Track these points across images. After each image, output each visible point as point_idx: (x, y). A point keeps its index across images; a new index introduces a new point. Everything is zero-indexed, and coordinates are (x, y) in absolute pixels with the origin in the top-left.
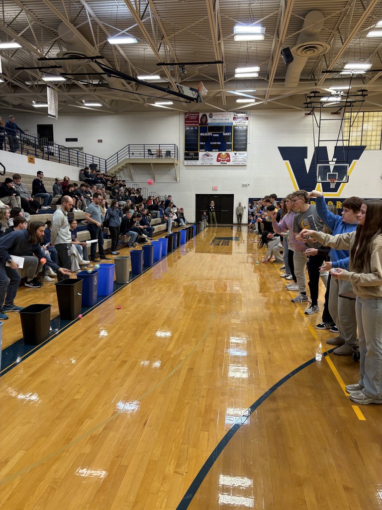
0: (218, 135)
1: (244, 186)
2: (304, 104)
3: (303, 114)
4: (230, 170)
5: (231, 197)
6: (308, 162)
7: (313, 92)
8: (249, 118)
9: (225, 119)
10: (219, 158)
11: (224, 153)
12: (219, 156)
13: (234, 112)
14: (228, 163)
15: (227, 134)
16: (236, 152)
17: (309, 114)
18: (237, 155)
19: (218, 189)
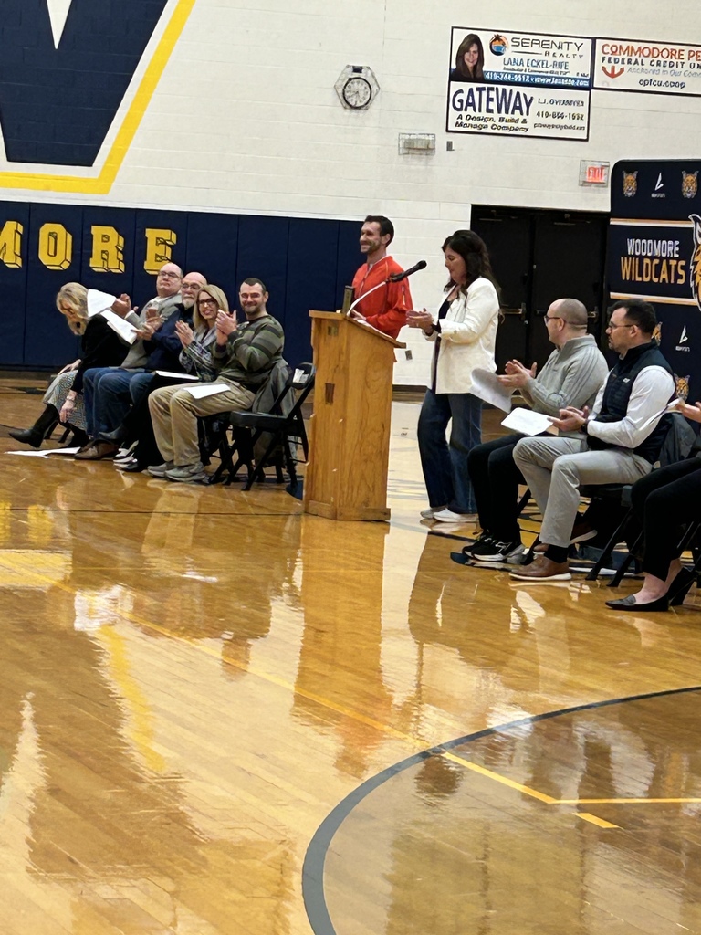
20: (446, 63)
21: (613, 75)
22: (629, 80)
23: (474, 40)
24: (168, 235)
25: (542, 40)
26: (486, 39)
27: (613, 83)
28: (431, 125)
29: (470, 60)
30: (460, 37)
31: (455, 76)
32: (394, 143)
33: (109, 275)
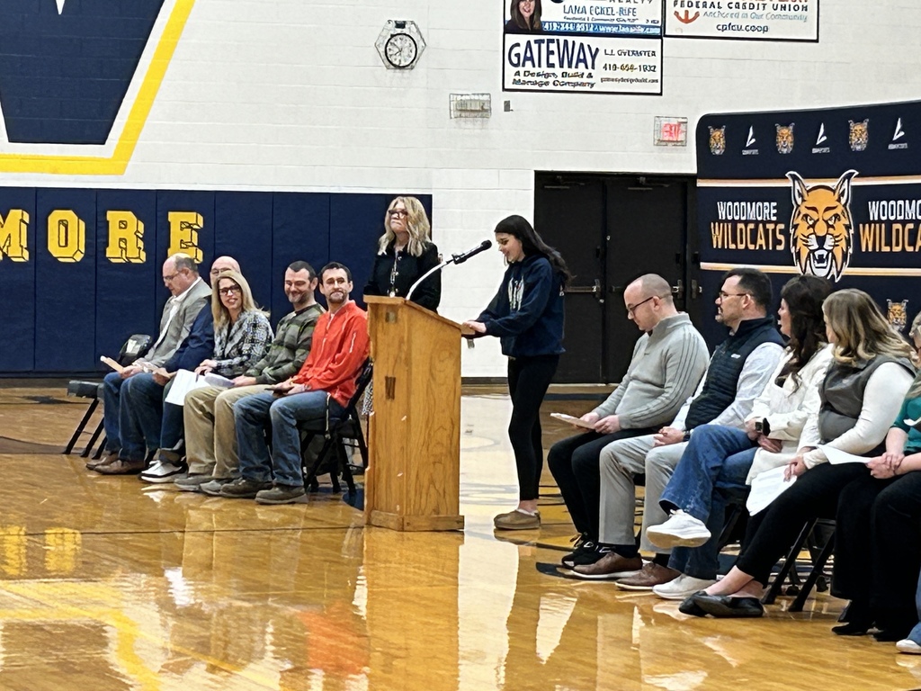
20: (499, 14)
21: (687, 21)
22: (705, 25)
24: (192, 217)
27: (688, 29)
28: (485, 83)
29: (526, 9)
31: (510, 28)
32: (444, 106)
33: (128, 266)
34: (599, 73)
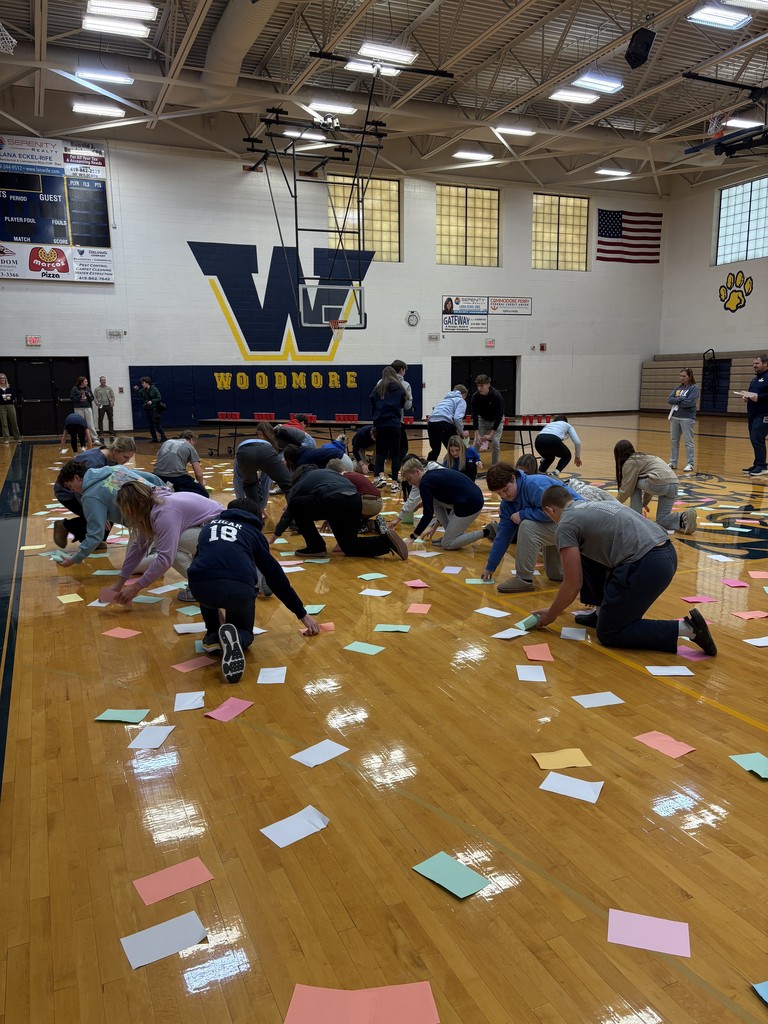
0: (24, 199)
1: (114, 335)
2: (245, 140)
3: (238, 167)
4: (70, 295)
5: (81, 364)
6: (261, 281)
7: (272, 111)
8: (107, 162)
9: (41, 158)
10: (36, 262)
11: (47, 248)
12: (34, 254)
13: (64, 139)
14: (63, 276)
15: (49, 198)
16: (82, 249)
17: (252, 169)
18: (87, 255)
19: (43, 342)
20: (441, 308)
21: (494, 309)
22: (500, 310)
23: (450, 300)
24: (353, 373)
25: (472, 298)
26: (453, 299)
27: (495, 312)
28: (437, 329)
29: (449, 306)
30: (445, 299)
31: (444, 312)
32: (427, 337)
33: (335, 388)
34: (470, 326)
